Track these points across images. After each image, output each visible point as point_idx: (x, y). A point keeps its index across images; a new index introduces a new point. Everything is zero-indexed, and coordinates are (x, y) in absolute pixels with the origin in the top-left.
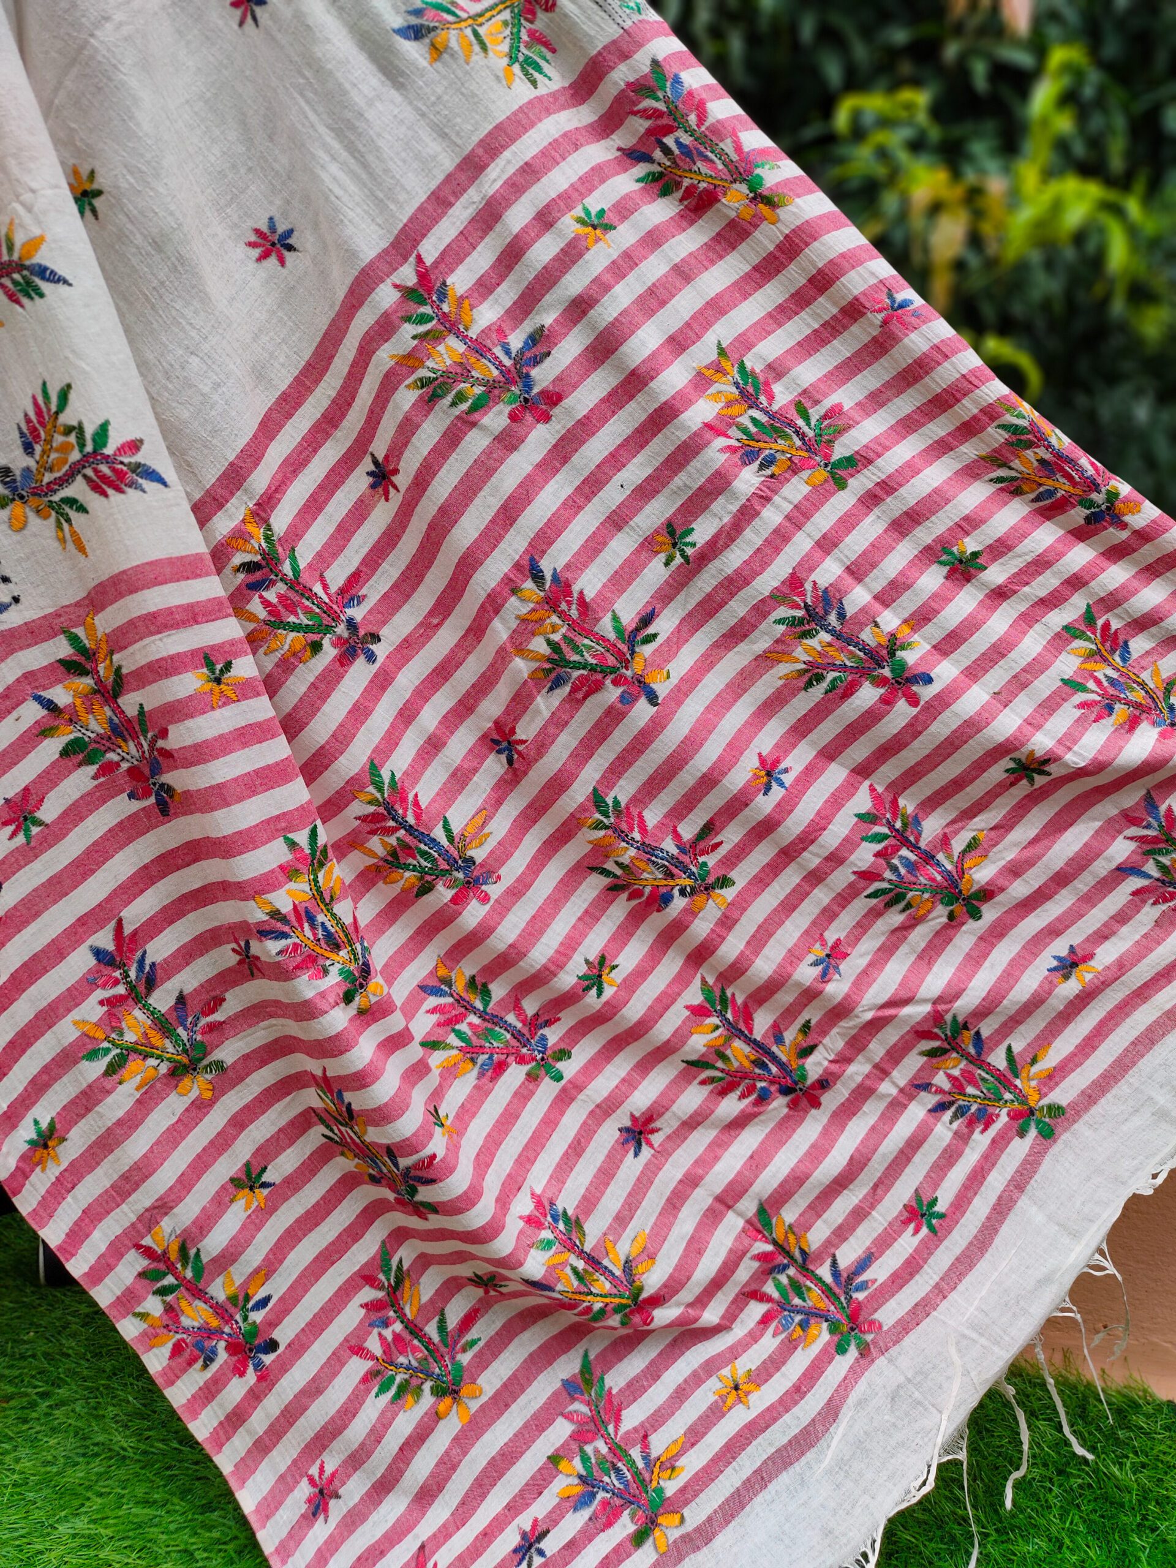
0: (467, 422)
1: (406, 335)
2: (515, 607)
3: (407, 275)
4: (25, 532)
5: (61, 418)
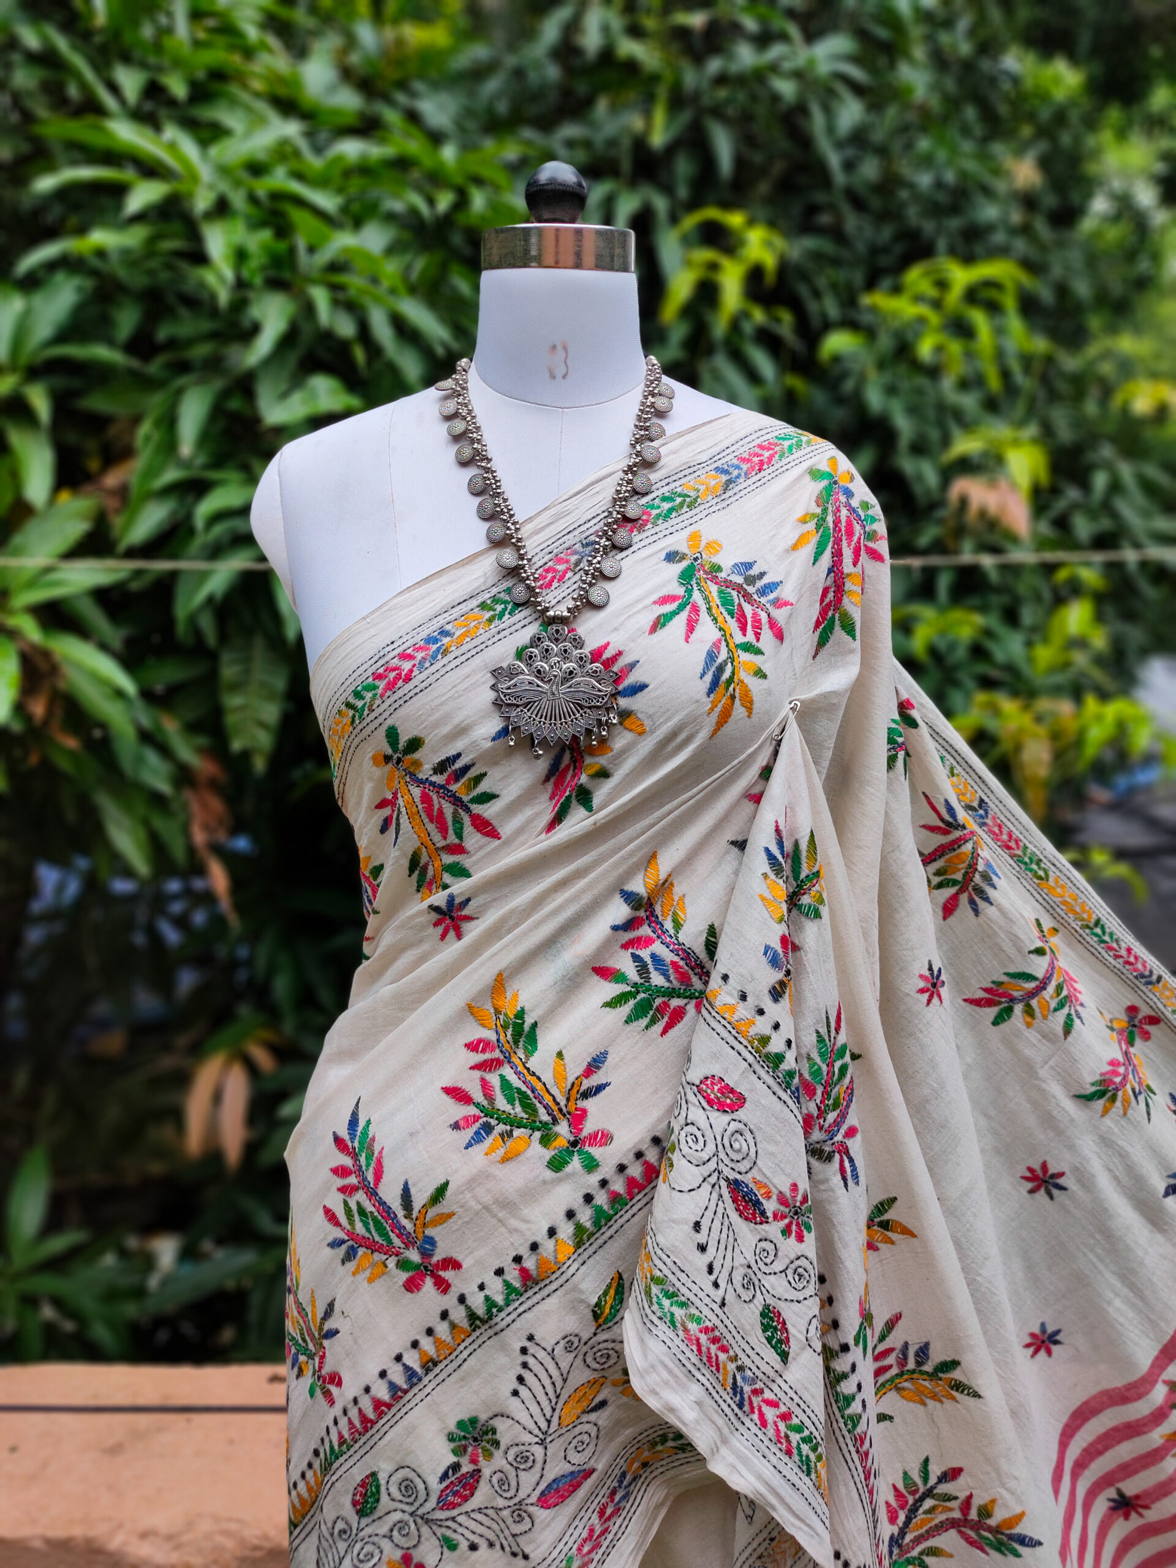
1: (1174, 1420)
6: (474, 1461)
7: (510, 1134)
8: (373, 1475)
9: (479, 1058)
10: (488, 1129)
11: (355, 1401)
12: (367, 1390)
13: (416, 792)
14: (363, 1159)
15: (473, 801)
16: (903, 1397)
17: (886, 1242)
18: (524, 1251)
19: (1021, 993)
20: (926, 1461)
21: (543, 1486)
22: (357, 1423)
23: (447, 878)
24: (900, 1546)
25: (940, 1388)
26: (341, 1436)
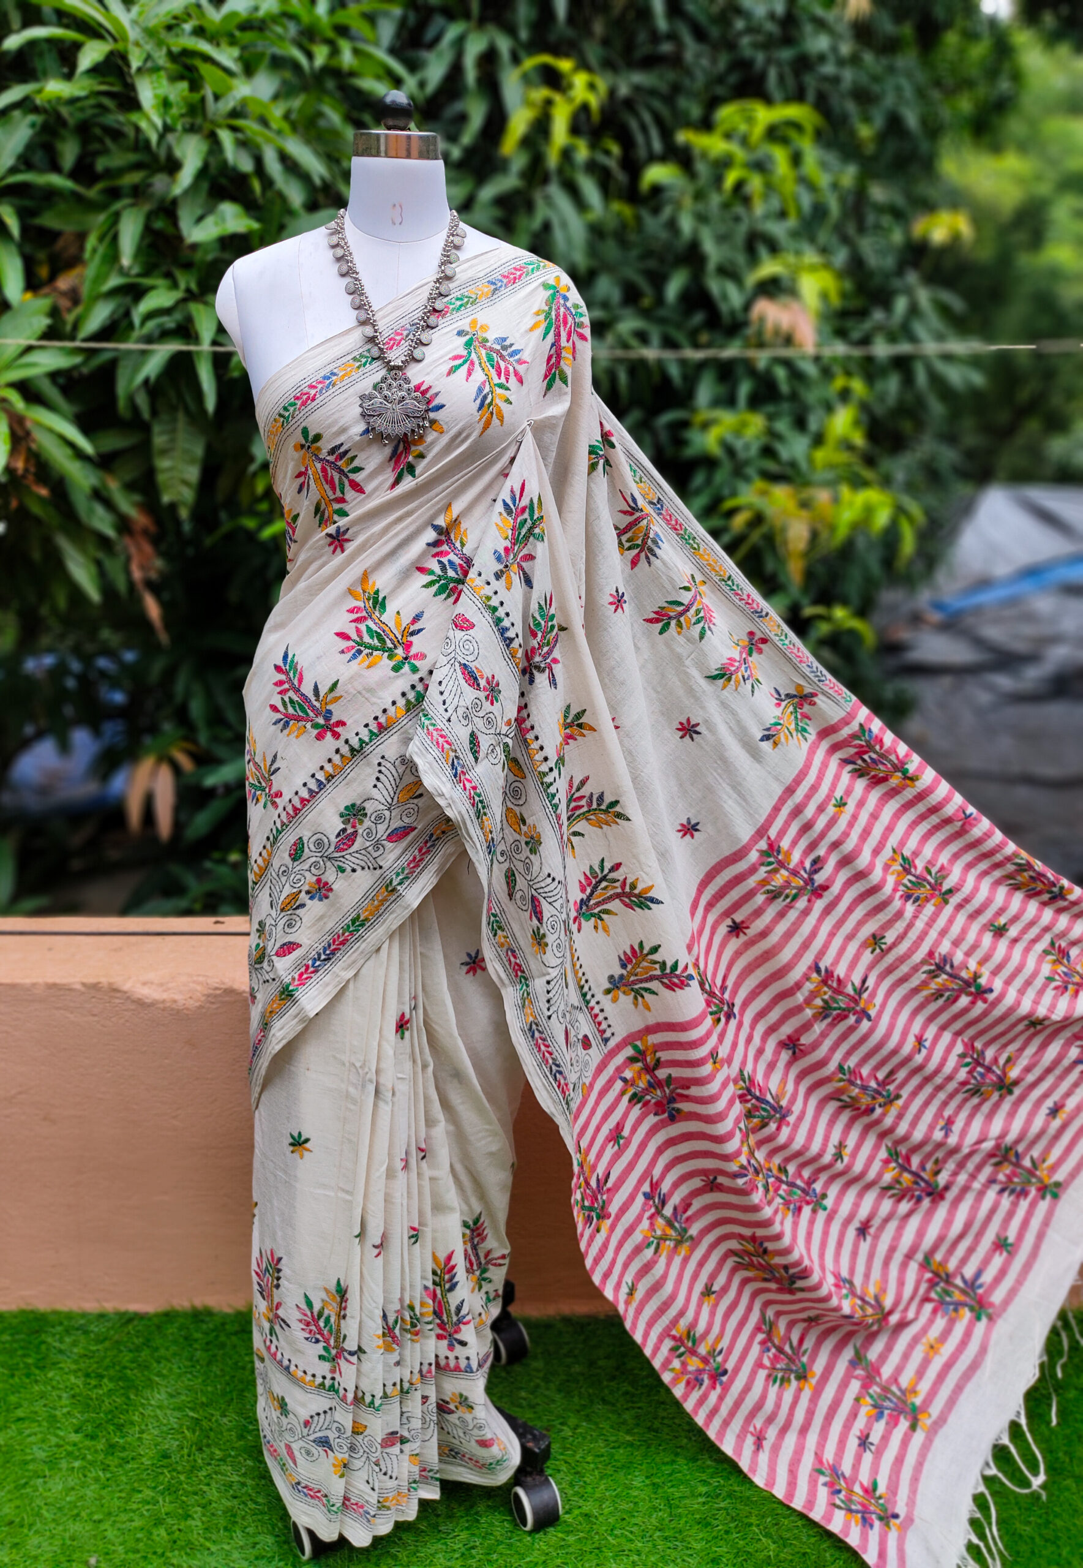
0: (789, 907)
1: (762, 872)
2: (809, 986)
3: (763, 845)
4: (619, 1002)
5: (650, 957)
6: (354, 827)
7: (371, 654)
8: (300, 838)
9: (355, 616)
10: (360, 652)
11: (290, 801)
12: (297, 793)
13: (319, 466)
14: (291, 674)
15: (349, 471)
16: (590, 824)
17: (581, 736)
18: (379, 714)
19: (676, 614)
20: (603, 860)
21: (389, 831)
22: (291, 813)
23: (336, 518)
24: (588, 906)
25: (610, 817)
26: (282, 822)
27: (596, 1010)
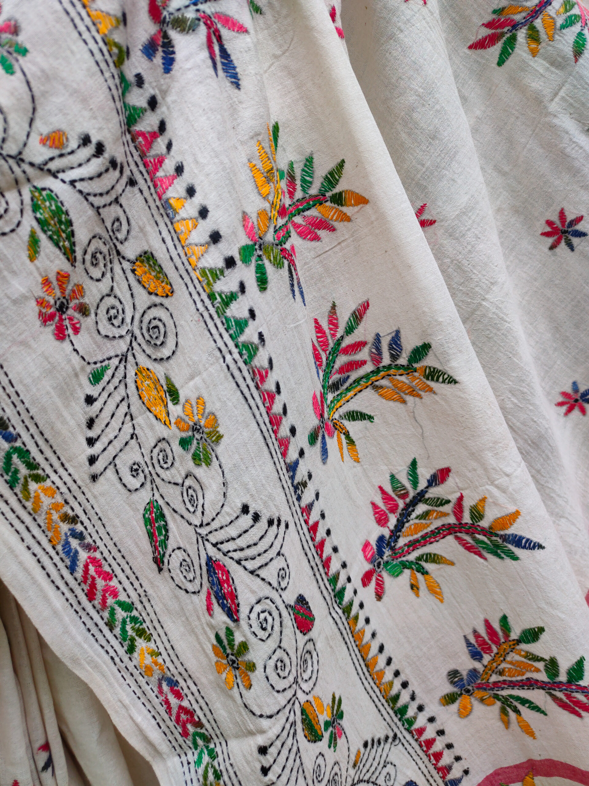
4: (471, 717)
5: (523, 646)
16: (381, 395)
17: (342, 220)
19: (524, 14)
20: (414, 464)
24: (393, 549)
25: (417, 379)
27: (430, 733)
